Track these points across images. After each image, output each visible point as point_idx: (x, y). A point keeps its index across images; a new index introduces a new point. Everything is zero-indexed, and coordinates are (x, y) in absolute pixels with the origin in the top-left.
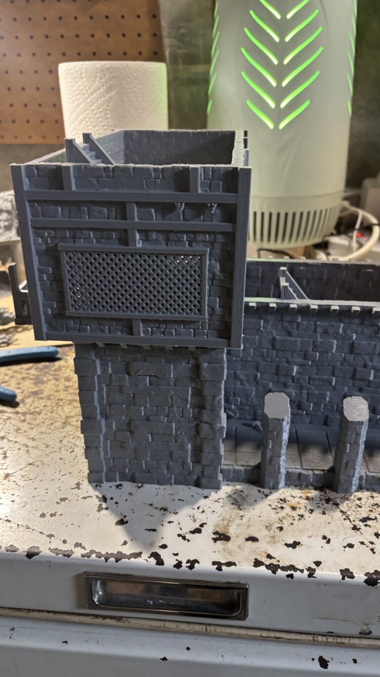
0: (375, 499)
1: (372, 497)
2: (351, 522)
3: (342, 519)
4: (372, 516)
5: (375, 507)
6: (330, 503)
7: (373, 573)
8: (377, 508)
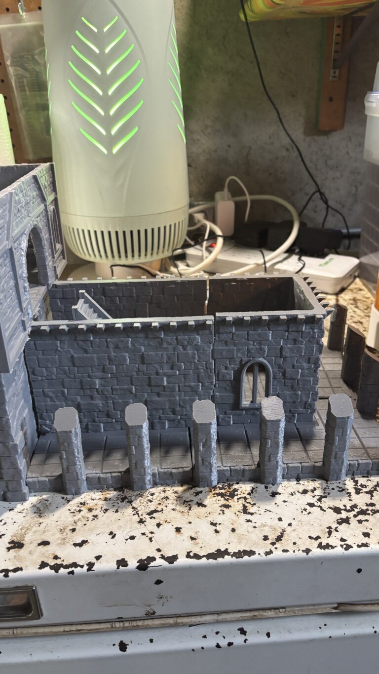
0: (166, 493)
1: (164, 491)
2: (139, 516)
3: (132, 515)
4: (159, 509)
5: (164, 500)
6: (125, 501)
7: (145, 560)
8: (165, 501)
